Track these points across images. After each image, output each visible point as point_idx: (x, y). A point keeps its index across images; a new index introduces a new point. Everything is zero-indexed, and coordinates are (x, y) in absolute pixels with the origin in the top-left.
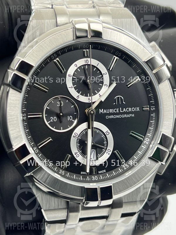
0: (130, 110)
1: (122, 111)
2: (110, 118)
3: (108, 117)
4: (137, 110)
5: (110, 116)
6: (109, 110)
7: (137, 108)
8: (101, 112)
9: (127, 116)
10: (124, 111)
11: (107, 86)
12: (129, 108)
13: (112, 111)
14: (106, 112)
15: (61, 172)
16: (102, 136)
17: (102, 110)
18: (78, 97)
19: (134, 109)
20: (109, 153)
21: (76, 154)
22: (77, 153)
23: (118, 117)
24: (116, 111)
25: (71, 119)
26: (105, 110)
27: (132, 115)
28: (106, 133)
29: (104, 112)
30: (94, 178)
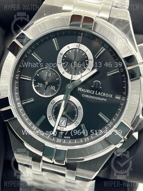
0: (104, 95)
1: (97, 94)
2: (85, 96)
3: (84, 96)
4: (110, 96)
5: (85, 95)
6: (86, 90)
7: (110, 95)
8: (80, 90)
9: (100, 99)
10: (99, 95)
11: (89, 70)
12: (104, 93)
13: (89, 92)
14: (83, 91)
15: (34, 127)
16: (75, 110)
17: (81, 88)
18: (63, 73)
19: (107, 95)
20: (76, 124)
21: (49, 117)
22: (51, 117)
23: (92, 98)
24: (92, 92)
25: (53, 89)
26: (83, 89)
27: (105, 100)
28: (78, 108)
29: (82, 90)
30: (58, 140)
